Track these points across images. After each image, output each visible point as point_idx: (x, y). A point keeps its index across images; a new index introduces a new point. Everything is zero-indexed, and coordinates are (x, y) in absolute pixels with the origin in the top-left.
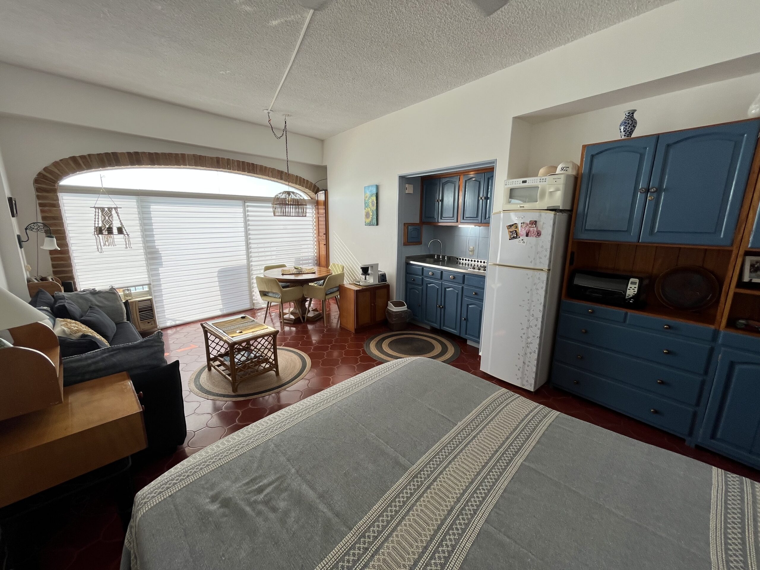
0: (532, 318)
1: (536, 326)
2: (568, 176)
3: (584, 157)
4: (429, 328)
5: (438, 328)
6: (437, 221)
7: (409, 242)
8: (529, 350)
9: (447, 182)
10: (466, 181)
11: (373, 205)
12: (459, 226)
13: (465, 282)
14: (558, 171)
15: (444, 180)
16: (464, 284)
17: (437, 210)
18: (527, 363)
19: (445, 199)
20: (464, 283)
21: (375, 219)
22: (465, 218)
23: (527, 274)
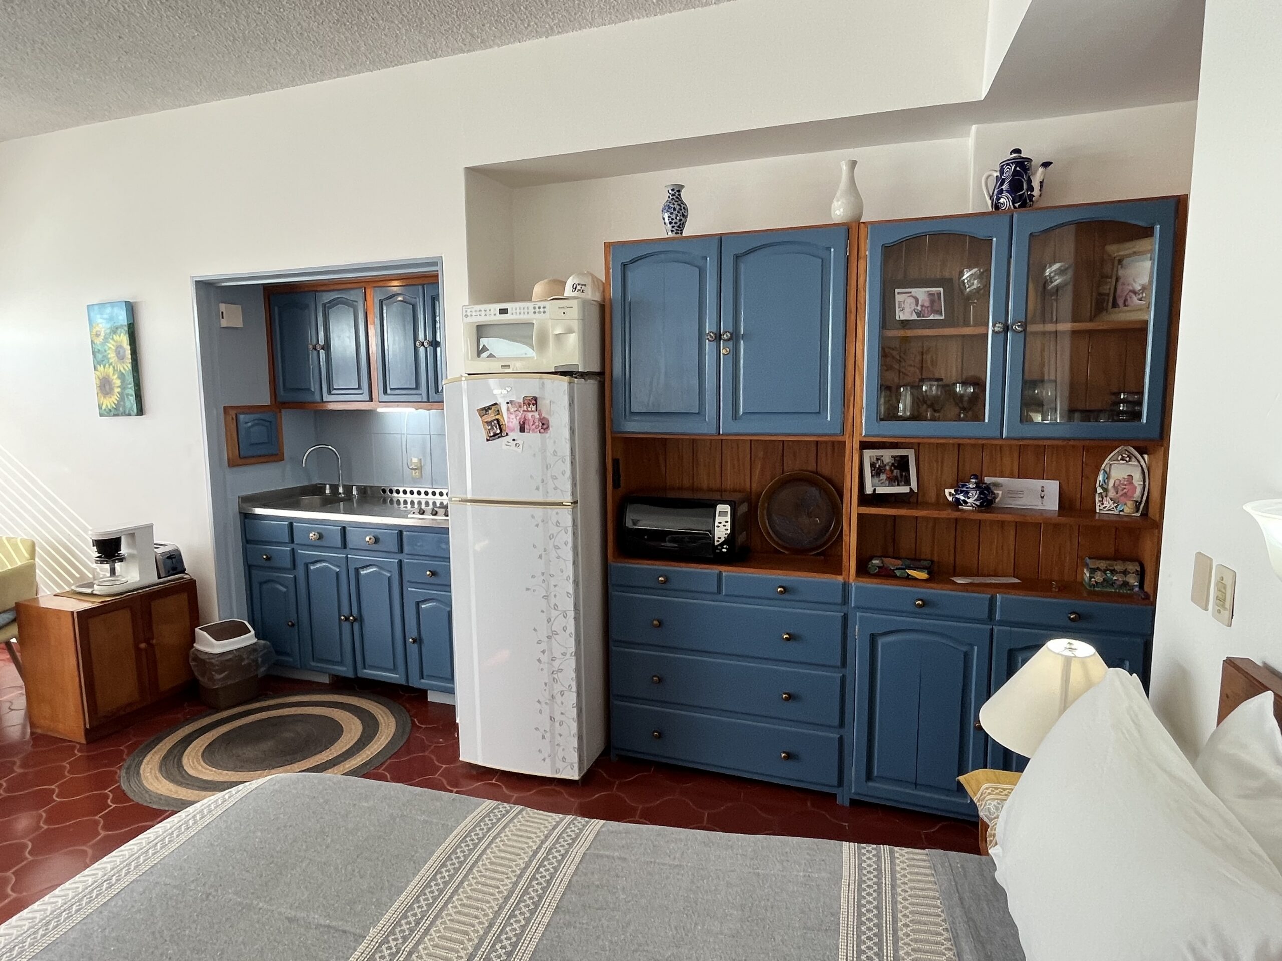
0: (554, 613)
1: (565, 629)
2: (585, 304)
3: (611, 266)
4: (325, 680)
5: (350, 675)
6: (319, 400)
7: (245, 458)
8: (558, 688)
9: (333, 303)
10: (381, 302)
11: (121, 358)
12: (379, 410)
13: (406, 549)
14: (568, 292)
15: (326, 297)
16: (402, 552)
17: (317, 372)
18: (558, 717)
19: (335, 343)
20: (401, 550)
21: (132, 399)
22: (389, 391)
23: (533, 516)
